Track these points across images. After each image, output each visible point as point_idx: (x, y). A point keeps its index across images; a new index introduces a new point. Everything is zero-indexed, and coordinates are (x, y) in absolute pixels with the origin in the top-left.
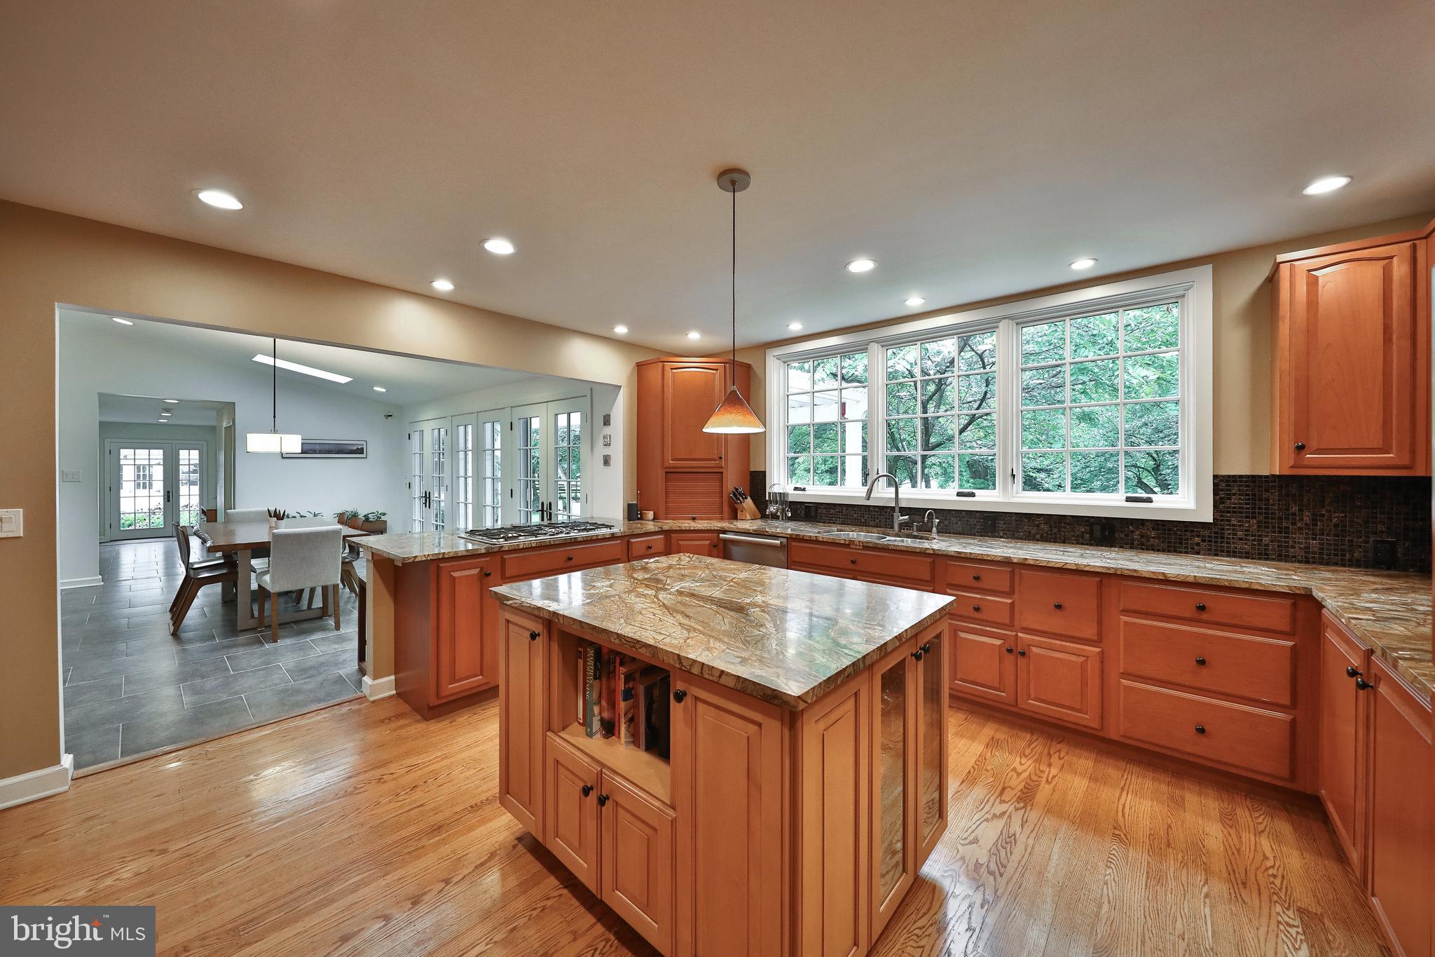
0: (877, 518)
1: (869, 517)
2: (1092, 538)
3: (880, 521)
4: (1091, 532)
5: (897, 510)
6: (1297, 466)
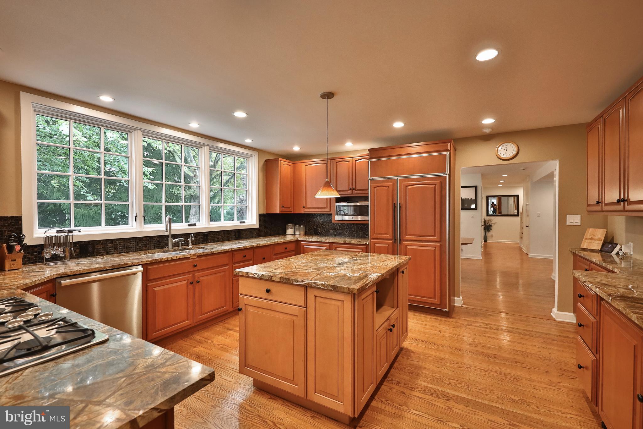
0: (148, 244)
1: (142, 245)
2: (236, 237)
3: (150, 246)
4: (235, 235)
5: (170, 236)
6: (282, 211)
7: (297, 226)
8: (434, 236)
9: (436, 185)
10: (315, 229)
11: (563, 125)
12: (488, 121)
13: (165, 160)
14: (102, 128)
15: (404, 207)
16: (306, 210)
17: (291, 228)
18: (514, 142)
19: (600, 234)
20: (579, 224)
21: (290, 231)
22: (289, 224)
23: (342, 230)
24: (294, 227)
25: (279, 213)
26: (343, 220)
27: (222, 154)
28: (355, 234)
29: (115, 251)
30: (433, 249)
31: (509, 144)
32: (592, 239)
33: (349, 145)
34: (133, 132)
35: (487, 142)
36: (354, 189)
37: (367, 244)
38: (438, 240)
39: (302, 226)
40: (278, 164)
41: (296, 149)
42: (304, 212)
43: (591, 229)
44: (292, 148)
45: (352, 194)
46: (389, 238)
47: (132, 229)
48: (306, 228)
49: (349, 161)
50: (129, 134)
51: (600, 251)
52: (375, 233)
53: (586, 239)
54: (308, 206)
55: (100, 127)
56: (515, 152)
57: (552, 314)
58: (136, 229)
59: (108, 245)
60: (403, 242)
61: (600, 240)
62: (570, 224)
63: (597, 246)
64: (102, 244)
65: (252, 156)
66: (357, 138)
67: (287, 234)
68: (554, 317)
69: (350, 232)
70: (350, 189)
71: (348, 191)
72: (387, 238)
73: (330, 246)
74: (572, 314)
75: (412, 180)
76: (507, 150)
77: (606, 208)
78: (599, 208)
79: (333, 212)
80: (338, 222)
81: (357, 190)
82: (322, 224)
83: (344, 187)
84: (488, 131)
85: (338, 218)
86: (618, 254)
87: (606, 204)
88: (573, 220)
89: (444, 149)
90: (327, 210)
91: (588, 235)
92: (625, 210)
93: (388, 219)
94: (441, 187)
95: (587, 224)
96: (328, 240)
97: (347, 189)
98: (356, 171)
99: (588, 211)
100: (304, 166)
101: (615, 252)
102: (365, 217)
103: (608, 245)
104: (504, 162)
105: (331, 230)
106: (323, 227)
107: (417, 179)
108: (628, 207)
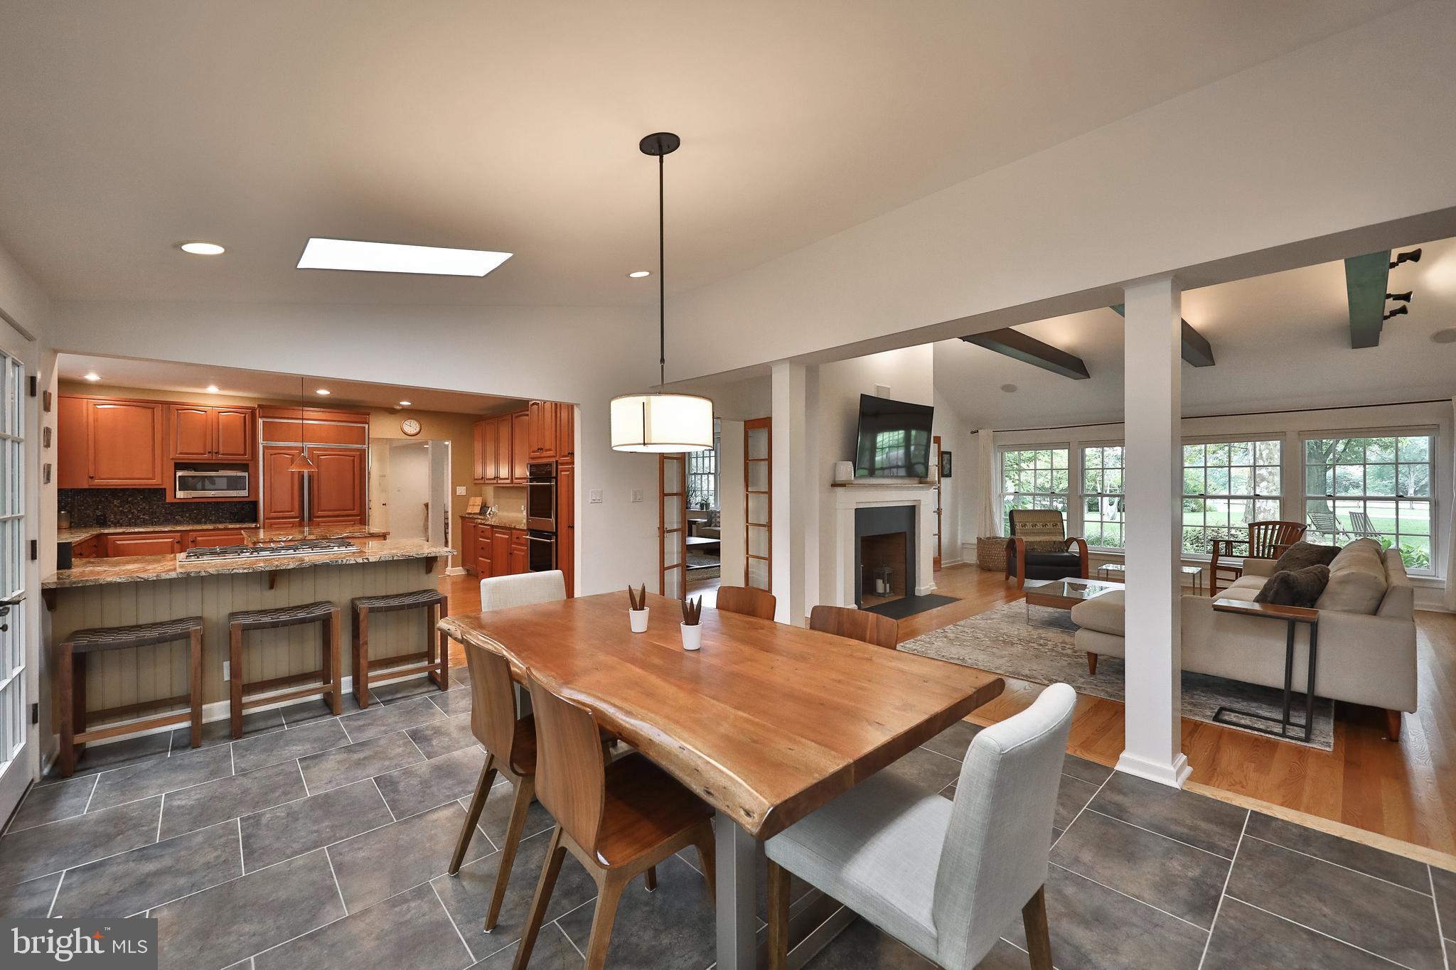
8: (353, 510)
9: (356, 456)
10: (97, 516)
12: (405, 404)
15: (315, 480)
16: (97, 482)
18: (418, 421)
19: (478, 501)
20: (464, 494)
26: (193, 498)
31: (412, 421)
32: (474, 505)
33: (211, 389)
35: (393, 415)
36: (216, 453)
37: (258, 526)
41: (92, 377)
42: (89, 486)
43: (472, 498)
44: (83, 375)
45: (212, 460)
49: (205, 411)
51: (479, 512)
52: (273, 510)
53: (470, 505)
54: (104, 476)
56: (418, 430)
60: (315, 519)
61: (479, 505)
62: (459, 494)
63: (477, 510)
68: (449, 574)
70: (209, 452)
71: (203, 454)
72: (290, 516)
74: (461, 568)
75: (325, 449)
76: (411, 427)
77: (487, 482)
78: (483, 482)
79: (168, 485)
80: (178, 501)
81: (223, 454)
82: (121, 509)
83: (194, 448)
84: (398, 408)
85: (180, 494)
86: (490, 514)
87: (487, 479)
88: (461, 491)
89: (363, 420)
90: (155, 482)
91: (471, 503)
92: (497, 483)
93: (292, 494)
94: (361, 460)
95: (470, 494)
96: (179, 528)
97: (202, 452)
98: (221, 427)
99: (475, 484)
100: (91, 406)
101: (488, 513)
102: (247, 491)
103: (484, 508)
104: (411, 437)
105: (144, 515)
106: (121, 511)
107: (332, 449)
108: (499, 482)
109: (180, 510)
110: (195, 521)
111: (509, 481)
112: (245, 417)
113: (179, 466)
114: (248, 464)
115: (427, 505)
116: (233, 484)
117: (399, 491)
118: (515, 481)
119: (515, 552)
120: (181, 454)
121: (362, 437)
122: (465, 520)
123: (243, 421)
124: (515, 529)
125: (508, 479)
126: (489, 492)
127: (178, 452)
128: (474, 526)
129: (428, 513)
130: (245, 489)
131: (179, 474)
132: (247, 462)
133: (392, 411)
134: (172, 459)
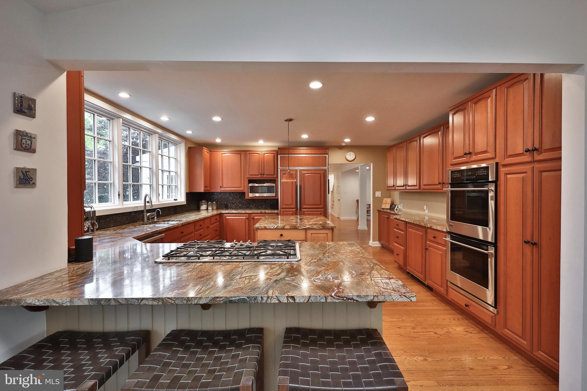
0: (129, 219)
1: (125, 219)
5: (145, 211)
6: (205, 190)
7: (210, 202)
8: (320, 205)
9: (321, 174)
10: (225, 204)
11: (373, 145)
12: (347, 140)
13: (132, 145)
14: (96, 115)
15: (303, 187)
16: (223, 189)
17: (205, 204)
18: (354, 152)
19: (389, 201)
20: (381, 196)
21: (204, 207)
22: (203, 201)
23: (249, 204)
24: (206, 204)
25: (203, 191)
26: (255, 197)
27: (163, 141)
28: (259, 207)
29: (111, 225)
30: (320, 212)
31: (351, 152)
32: (386, 203)
33: (261, 142)
34: (115, 119)
35: (340, 150)
36: (263, 174)
37: (278, 212)
38: (323, 207)
39: (214, 202)
40: (202, 151)
41: (218, 141)
42: (220, 191)
43: (385, 199)
44: (215, 140)
45: (262, 178)
46: (293, 207)
47: (115, 206)
48: (217, 204)
49: (259, 154)
50: (111, 121)
51: (390, 208)
52: (284, 204)
53: (383, 204)
54: (224, 186)
55: (94, 113)
56: (354, 157)
57: (369, 244)
58: (119, 205)
59: (107, 220)
60: (302, 210)
61: (389, 203)
62: (377, 196)
63: (388, 206)
64: (104, 219)
65: (181, 143)
66: (267, 139)
67: (201, 209)
68: (371, 245)
69: (255, 205)
70: (261, 174)
71: (258, 175)
72: (292, 207)
73: (249, 215)
74: (378, 242)
75: (307, 170)
76: (350, 156)
77: (397, 188)
78: (394, 188)
79: (246, 191)
80: (250, 198)
81: (266, 175)
82: (232, 201)
83: (254, 173)
84: (344, 144)
85: (251, 195)
86: (397, 210)
87: (398, 186)
88: (378, 194)
89: (325, 153)
90: (241, 189)
91: (384, 202)
92: (406, 189)
93: (292, 195)
94: (324, 176)
95: (383, 196)
96: (248, 212)
97: (258, 174)
98: (265, 162)
99: (387, 190)
100: (220, 154)
101: (395, 209)
102: (275, 193)
103: (393, 206)
104: (350, 162)
105: (240, 204)
106: (233, 202)
107: (310, 170)
108: (408, 188)
109: (252, 202)
110: (257, 208)
111: (417, 187)
112: (274, 155)
113: (250, 181)
114: (275, 180)
115: (358, 201)
116: (270, 190)
117: (345, 193)
118: (422, 187)
119: (431, 248)
120: (251, 175)
121: (324, 162)
122: (381, 212)
123: (273, 157)
124: (431, 228)
125: (416, 186)
126: (396, 195)
127: (250, 174)
128: (387, 218)
129: (358, 205)
130: (274, 193)
131: (250, 185)
132: (275, 179)
133: (341, 147)
134: (247, 178)
